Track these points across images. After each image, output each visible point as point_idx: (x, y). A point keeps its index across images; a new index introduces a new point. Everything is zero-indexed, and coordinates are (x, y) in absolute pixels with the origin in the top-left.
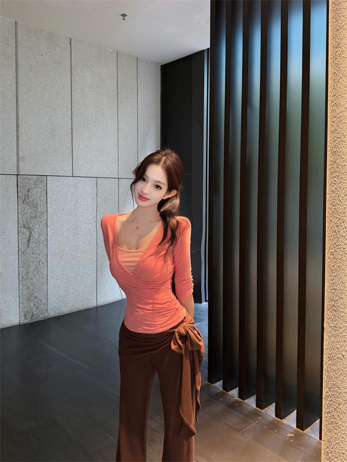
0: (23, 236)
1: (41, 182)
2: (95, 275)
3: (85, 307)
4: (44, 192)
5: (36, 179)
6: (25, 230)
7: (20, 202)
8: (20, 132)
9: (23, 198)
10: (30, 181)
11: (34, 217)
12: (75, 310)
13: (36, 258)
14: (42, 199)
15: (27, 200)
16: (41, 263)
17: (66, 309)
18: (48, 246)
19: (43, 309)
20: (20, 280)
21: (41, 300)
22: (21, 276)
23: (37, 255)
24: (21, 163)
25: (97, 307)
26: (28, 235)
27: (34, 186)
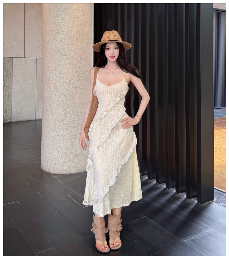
1: (10, 60)
2: (35, 104)
3: (30, 119)
4: (11, 65)
5: (8, 59)
10: (5, 60)
11: (6, 76)
12: (25, 120)
13: (7, 94)
14: (10, 68)
16: (9, 96)
17: (20, 119)
18: (13, 89)
19: (10, 117)
21: (9, 113)
25: (36, 120)
27: (7, 62)
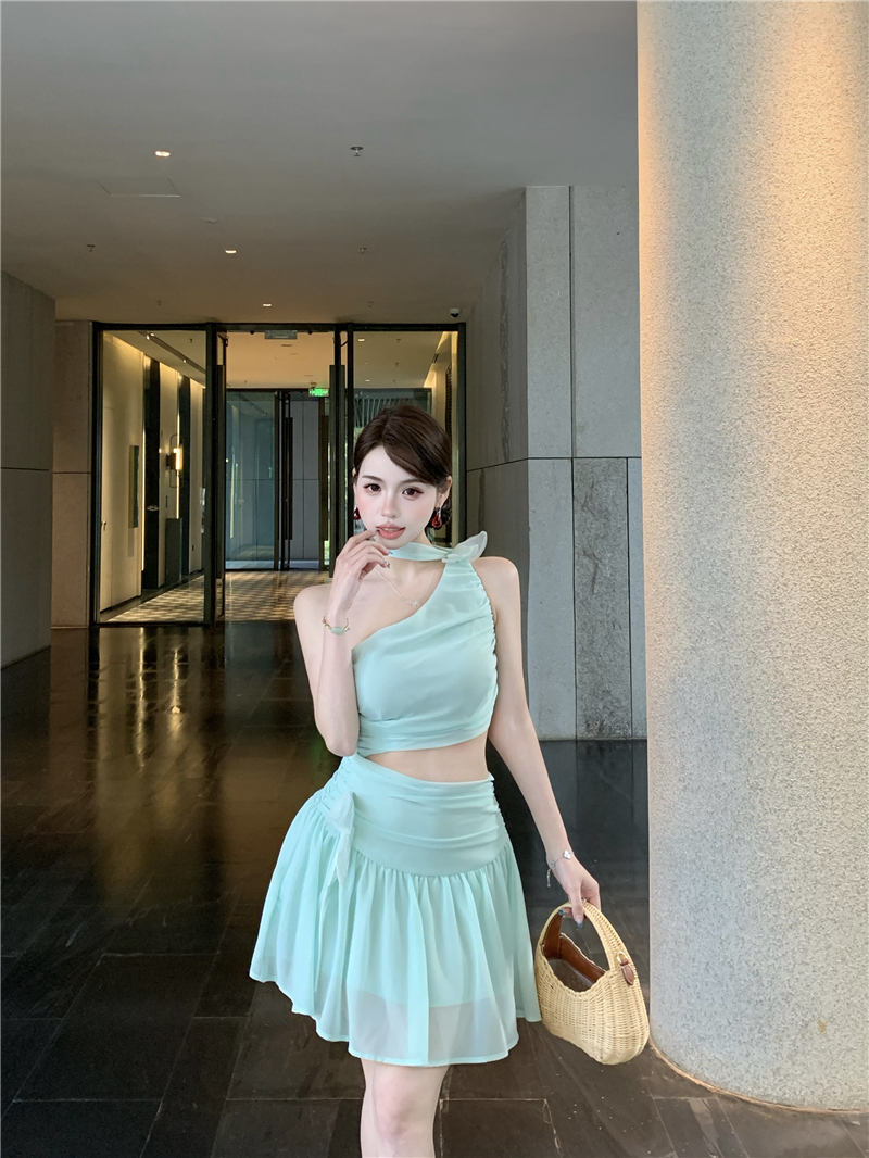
0: (582, 571)
1: (616, 470)
4: (622, 490)
5: (606, 465)
6: (586, 561)
7: (578, 508)
8: (577, 380)
9: (583, 501)
10: (595, 469)
11: (603, 537)
13: (608, 615)
14: (618, 502)
15: (590, 505)
16: (617, 627)
18: (631, 596)
20: (578, 653)
22: (579, 647)
23: (610, 611)
24: (578, 437)
26: (592, 570)
27: (603, 477)
